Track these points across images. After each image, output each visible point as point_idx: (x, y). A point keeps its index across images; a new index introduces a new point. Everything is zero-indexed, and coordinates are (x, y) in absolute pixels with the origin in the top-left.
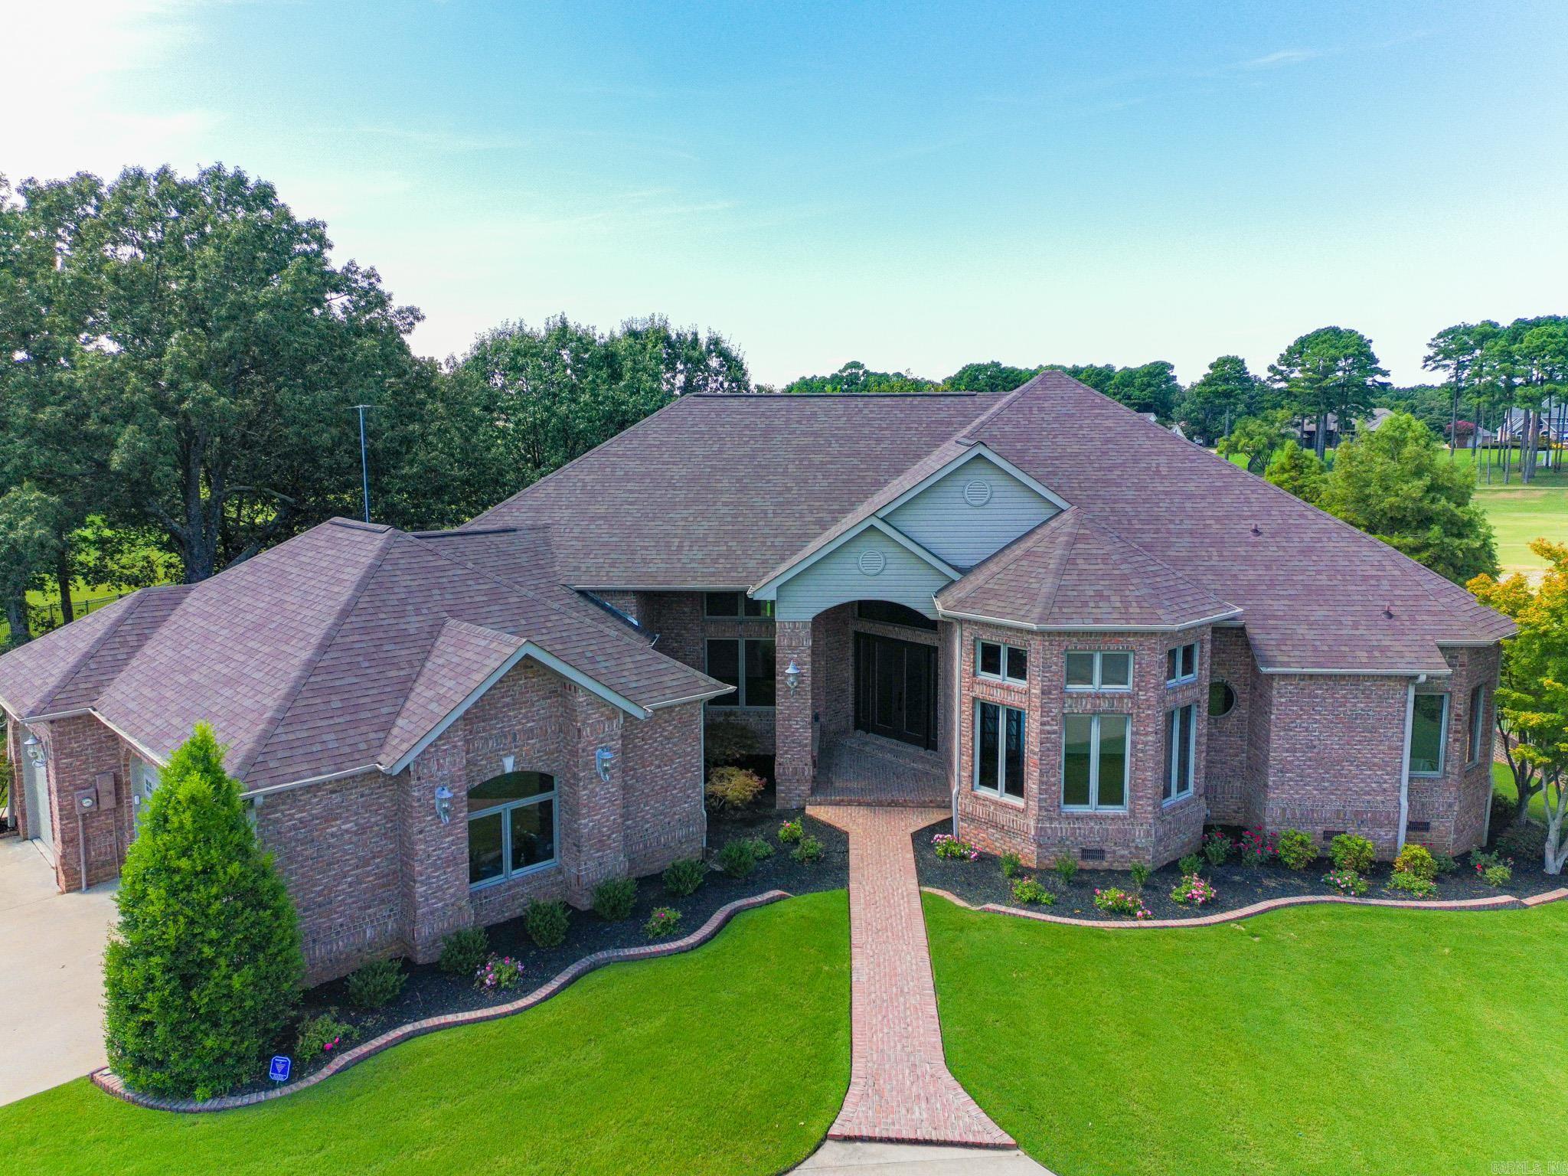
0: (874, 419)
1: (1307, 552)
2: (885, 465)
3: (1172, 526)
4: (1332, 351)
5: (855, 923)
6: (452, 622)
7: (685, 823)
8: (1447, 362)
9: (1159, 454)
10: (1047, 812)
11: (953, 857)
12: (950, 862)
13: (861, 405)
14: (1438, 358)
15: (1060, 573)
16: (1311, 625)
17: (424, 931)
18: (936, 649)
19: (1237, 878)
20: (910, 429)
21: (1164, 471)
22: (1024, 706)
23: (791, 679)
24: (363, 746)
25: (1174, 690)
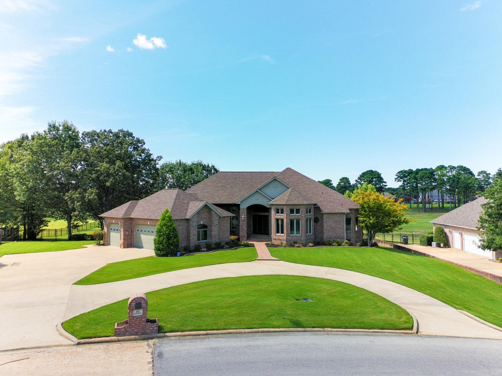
1: (330, 196)
2: (258, 184)
3: (308, 192)
4: (371, 176)
6: (191, 202)
7: (227, 238)
8: (401, 180)
10: (288, 235)
11: (272, 245)
13: (253, 174)
14: (398, 179)
16: (330, 206)
18: (268, 216)
20: (262, 178)
21: (308, 184)
22: (283, 218)
23: (243, 218)
25: (307, 215)
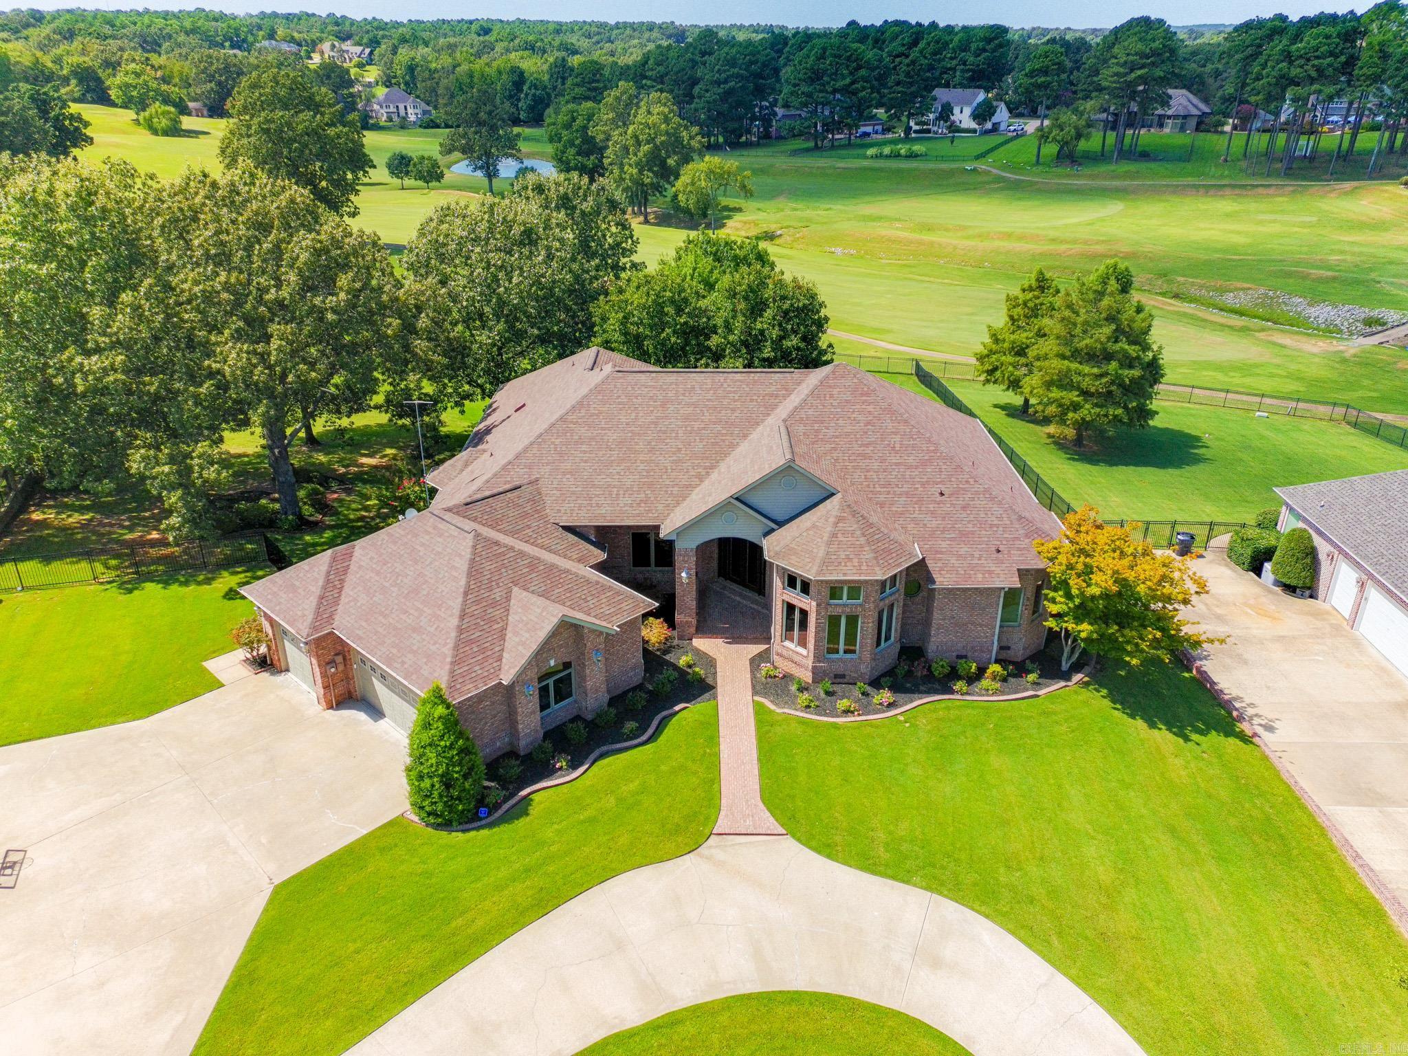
0: (730, 392)
1: (964, 507)
3: (896, 489)
5: (721, 723)
6: (515, 589)
7: (633, 668)
9: (895, 433)
10: (817, 658)
11: (770, 677)
12: (769, 680)
15: (829, 544)
16: (959, 556)
17: (522, 743)
19: (908, 685)
21: (897, 446)
22: (808, 607)
23: (684, 580)
24: (492, 671)
25: (884, 599)
